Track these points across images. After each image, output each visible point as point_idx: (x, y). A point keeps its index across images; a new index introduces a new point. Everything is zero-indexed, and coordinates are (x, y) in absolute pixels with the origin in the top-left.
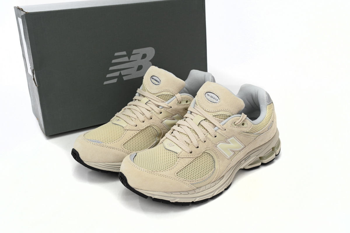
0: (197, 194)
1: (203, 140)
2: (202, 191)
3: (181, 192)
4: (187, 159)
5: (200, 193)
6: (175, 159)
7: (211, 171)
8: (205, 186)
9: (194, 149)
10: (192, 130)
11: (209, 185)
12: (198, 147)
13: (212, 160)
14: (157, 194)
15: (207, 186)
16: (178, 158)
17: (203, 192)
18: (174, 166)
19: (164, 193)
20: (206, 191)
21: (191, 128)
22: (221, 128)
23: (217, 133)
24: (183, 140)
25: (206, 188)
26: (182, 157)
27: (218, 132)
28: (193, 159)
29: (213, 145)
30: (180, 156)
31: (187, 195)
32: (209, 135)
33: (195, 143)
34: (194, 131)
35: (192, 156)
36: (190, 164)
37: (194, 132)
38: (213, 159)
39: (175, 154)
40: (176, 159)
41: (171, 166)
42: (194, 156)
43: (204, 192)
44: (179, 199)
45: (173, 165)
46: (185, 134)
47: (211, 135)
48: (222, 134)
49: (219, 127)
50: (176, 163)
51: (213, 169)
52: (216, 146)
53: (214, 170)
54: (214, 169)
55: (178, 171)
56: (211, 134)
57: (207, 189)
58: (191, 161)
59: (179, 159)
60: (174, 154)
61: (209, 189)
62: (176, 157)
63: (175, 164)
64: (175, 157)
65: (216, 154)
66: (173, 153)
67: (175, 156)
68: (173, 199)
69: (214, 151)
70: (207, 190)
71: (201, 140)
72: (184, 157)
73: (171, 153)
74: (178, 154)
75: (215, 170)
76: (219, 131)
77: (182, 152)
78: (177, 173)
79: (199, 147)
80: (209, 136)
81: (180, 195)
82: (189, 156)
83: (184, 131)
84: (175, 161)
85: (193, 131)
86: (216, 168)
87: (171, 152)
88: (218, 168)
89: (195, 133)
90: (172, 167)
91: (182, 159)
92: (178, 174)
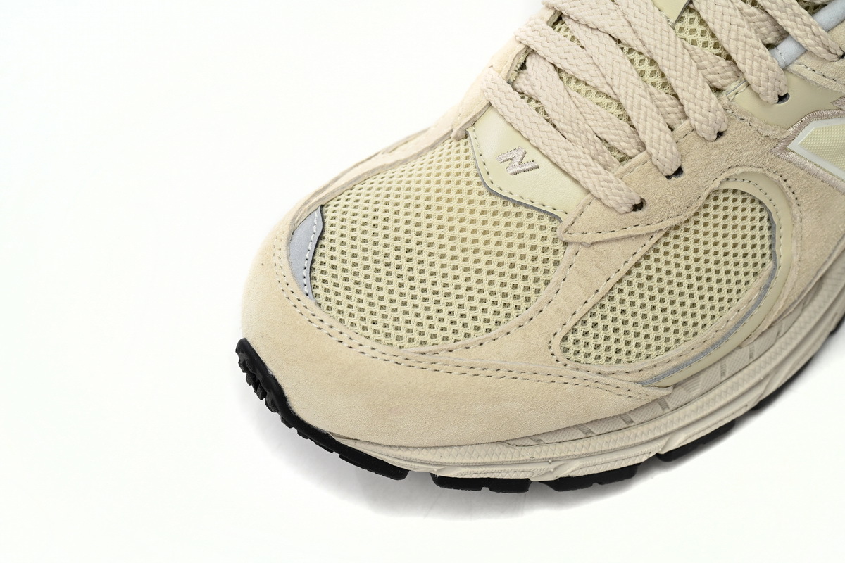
0: (676, 414)
1: (708, 131)
2: (702, 395)
3: (586, 429)
4: (615, 248)
5: (692, 407)
6: (549, 255)
7: (756, 284)
8: (718, 366)
9: (657, 190)
10: (641, 62)
11: (739, 352)
12: (679, 172)
13: (761, 219)
14: (459, 460)
15: (728, 361)
16: (565, 244)
17: (705, 399)
18: (543, 294)
19: (498, 449)
20: (723, 387)
21: (637, 45)
22: (820, 49)
23: (794, 80)
24: (590, 136)
25: (723, 374)
26: (587, 239)
27: (798, 75)
28: (650, 243)
29: (767, 147)
30: (576, 236)
31: (620, 434)
32: (747, 91)
33: (662, 148)
34: (653, 62)
35: (642, 229)
36: (635, 271)
37: (653, 73)
38: (764, 214)
39: (546, 221)
40: (556, 252)
41: (528, 299)
42: (659, 226)
43: (711, 395)
44: (577, 464)
45: (537, 291)
46: (599, 93)
47: (757, 95)
48: (821, 81)
49: (808, 41)
50: (555, 277)
51: (763, 265)
52: (785, 149)
53: (772, 276)
54: (770, 264)
55: (570, 325)
56: (754, 86)
57: (727, 375)
58: (641, 252)
59: (570, 249)
60: (538, 223)
61: (740, 375)
62: (555, 241)
63: (547, 282)
64: (548, 243)
65: (781, 188)
66: (534, 219)
67: (548, 233)
68: (544, 467)
69: (771, 175)
70: (729, 383)
71: (694, 130)
72: (598, 238)
73: (523, 219)
74: (567, 220)
75: (779, 272)
76: (805, 67)
77: (588, 209)
78: (565, 339)
79: (685, 169)
80: (744, 100)
81: (586, 442)
82: (631, 231)
83: (592, 69)
84: (550, 266)
85: (647, 67)
86: (782, 261)
87: (521, 209)
88: (796, 258)
89: (659, 81)
90: (533, 305)
91: (591, 251)
92: (569, 344)
